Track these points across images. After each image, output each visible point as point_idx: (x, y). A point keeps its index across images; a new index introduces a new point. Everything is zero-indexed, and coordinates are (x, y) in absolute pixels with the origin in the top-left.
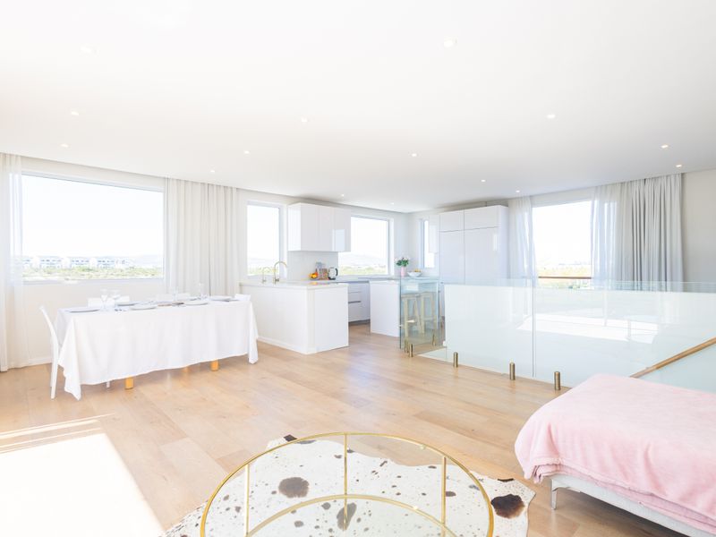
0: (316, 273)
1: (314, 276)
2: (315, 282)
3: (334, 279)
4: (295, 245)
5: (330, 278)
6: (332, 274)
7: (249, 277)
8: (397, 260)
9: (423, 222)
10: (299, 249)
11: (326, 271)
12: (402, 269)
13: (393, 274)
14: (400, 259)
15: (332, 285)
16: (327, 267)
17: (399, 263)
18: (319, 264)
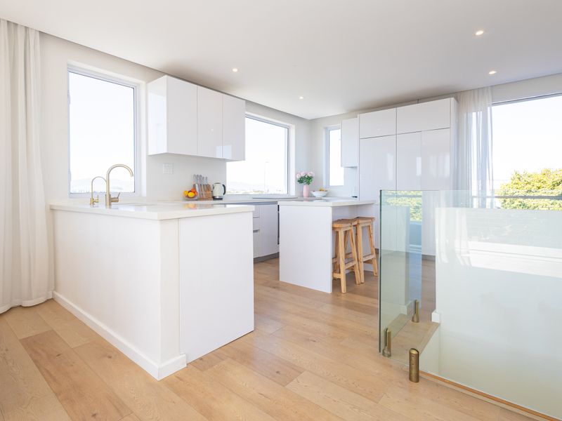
0: (193, 190)
1: (191, 195)
2: (192, 203)
3: (221, 199)
4: (158, 143)
5: (214, 198)
6: (218, 192)
7: (72, 195)
8: (298, 177)
9: (327, 130)
10: (165, 151)
11: (208, 188)
12: (305, 188)
13: (293, 193)
14: (303, 175)
15: (218, 209)
16: (211, 182)
17: (301, 181)
18: (199, 177)
